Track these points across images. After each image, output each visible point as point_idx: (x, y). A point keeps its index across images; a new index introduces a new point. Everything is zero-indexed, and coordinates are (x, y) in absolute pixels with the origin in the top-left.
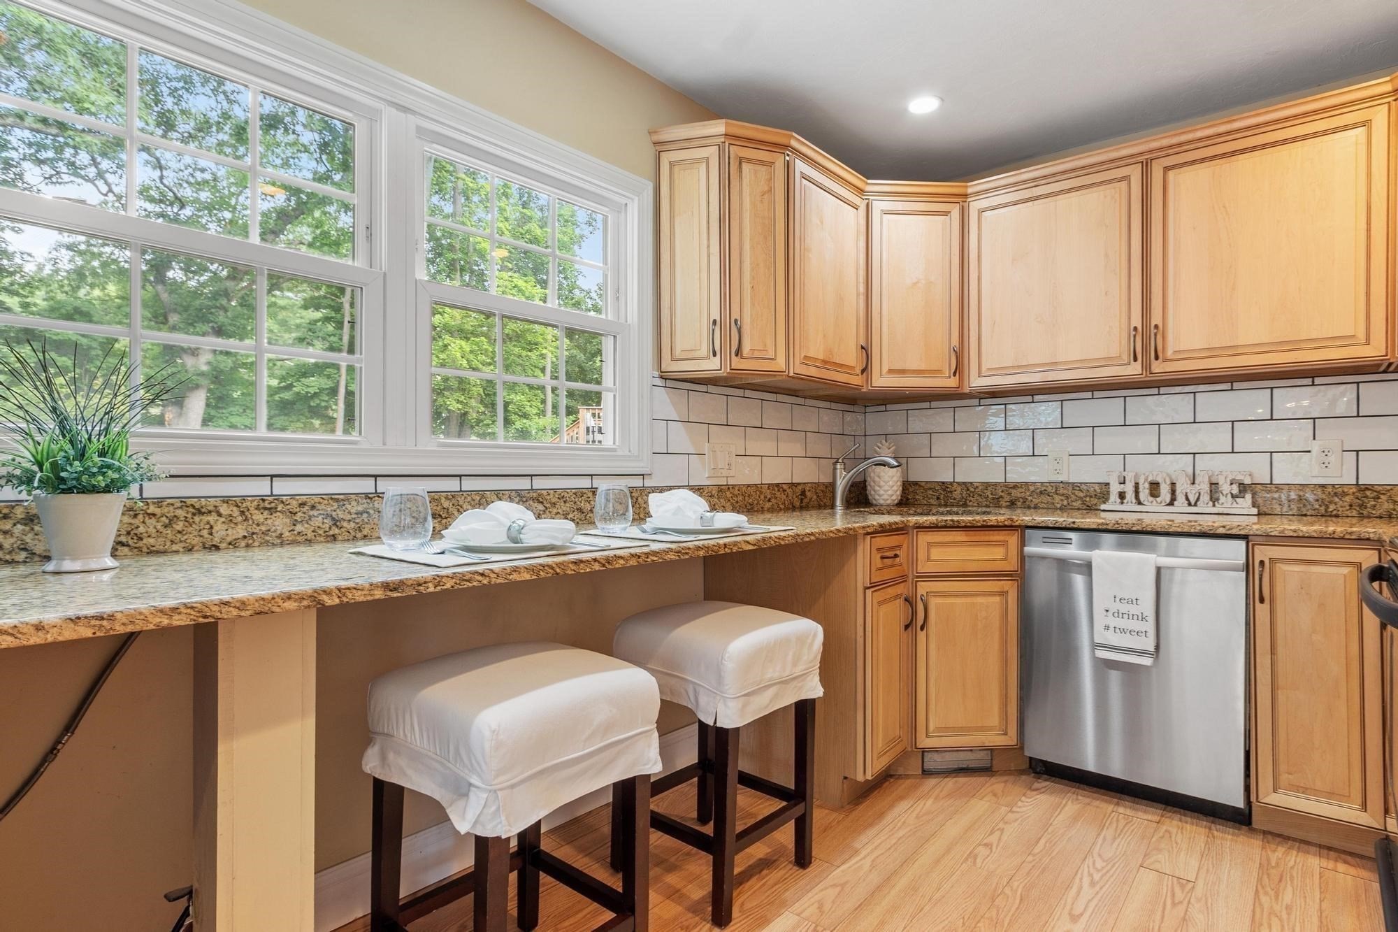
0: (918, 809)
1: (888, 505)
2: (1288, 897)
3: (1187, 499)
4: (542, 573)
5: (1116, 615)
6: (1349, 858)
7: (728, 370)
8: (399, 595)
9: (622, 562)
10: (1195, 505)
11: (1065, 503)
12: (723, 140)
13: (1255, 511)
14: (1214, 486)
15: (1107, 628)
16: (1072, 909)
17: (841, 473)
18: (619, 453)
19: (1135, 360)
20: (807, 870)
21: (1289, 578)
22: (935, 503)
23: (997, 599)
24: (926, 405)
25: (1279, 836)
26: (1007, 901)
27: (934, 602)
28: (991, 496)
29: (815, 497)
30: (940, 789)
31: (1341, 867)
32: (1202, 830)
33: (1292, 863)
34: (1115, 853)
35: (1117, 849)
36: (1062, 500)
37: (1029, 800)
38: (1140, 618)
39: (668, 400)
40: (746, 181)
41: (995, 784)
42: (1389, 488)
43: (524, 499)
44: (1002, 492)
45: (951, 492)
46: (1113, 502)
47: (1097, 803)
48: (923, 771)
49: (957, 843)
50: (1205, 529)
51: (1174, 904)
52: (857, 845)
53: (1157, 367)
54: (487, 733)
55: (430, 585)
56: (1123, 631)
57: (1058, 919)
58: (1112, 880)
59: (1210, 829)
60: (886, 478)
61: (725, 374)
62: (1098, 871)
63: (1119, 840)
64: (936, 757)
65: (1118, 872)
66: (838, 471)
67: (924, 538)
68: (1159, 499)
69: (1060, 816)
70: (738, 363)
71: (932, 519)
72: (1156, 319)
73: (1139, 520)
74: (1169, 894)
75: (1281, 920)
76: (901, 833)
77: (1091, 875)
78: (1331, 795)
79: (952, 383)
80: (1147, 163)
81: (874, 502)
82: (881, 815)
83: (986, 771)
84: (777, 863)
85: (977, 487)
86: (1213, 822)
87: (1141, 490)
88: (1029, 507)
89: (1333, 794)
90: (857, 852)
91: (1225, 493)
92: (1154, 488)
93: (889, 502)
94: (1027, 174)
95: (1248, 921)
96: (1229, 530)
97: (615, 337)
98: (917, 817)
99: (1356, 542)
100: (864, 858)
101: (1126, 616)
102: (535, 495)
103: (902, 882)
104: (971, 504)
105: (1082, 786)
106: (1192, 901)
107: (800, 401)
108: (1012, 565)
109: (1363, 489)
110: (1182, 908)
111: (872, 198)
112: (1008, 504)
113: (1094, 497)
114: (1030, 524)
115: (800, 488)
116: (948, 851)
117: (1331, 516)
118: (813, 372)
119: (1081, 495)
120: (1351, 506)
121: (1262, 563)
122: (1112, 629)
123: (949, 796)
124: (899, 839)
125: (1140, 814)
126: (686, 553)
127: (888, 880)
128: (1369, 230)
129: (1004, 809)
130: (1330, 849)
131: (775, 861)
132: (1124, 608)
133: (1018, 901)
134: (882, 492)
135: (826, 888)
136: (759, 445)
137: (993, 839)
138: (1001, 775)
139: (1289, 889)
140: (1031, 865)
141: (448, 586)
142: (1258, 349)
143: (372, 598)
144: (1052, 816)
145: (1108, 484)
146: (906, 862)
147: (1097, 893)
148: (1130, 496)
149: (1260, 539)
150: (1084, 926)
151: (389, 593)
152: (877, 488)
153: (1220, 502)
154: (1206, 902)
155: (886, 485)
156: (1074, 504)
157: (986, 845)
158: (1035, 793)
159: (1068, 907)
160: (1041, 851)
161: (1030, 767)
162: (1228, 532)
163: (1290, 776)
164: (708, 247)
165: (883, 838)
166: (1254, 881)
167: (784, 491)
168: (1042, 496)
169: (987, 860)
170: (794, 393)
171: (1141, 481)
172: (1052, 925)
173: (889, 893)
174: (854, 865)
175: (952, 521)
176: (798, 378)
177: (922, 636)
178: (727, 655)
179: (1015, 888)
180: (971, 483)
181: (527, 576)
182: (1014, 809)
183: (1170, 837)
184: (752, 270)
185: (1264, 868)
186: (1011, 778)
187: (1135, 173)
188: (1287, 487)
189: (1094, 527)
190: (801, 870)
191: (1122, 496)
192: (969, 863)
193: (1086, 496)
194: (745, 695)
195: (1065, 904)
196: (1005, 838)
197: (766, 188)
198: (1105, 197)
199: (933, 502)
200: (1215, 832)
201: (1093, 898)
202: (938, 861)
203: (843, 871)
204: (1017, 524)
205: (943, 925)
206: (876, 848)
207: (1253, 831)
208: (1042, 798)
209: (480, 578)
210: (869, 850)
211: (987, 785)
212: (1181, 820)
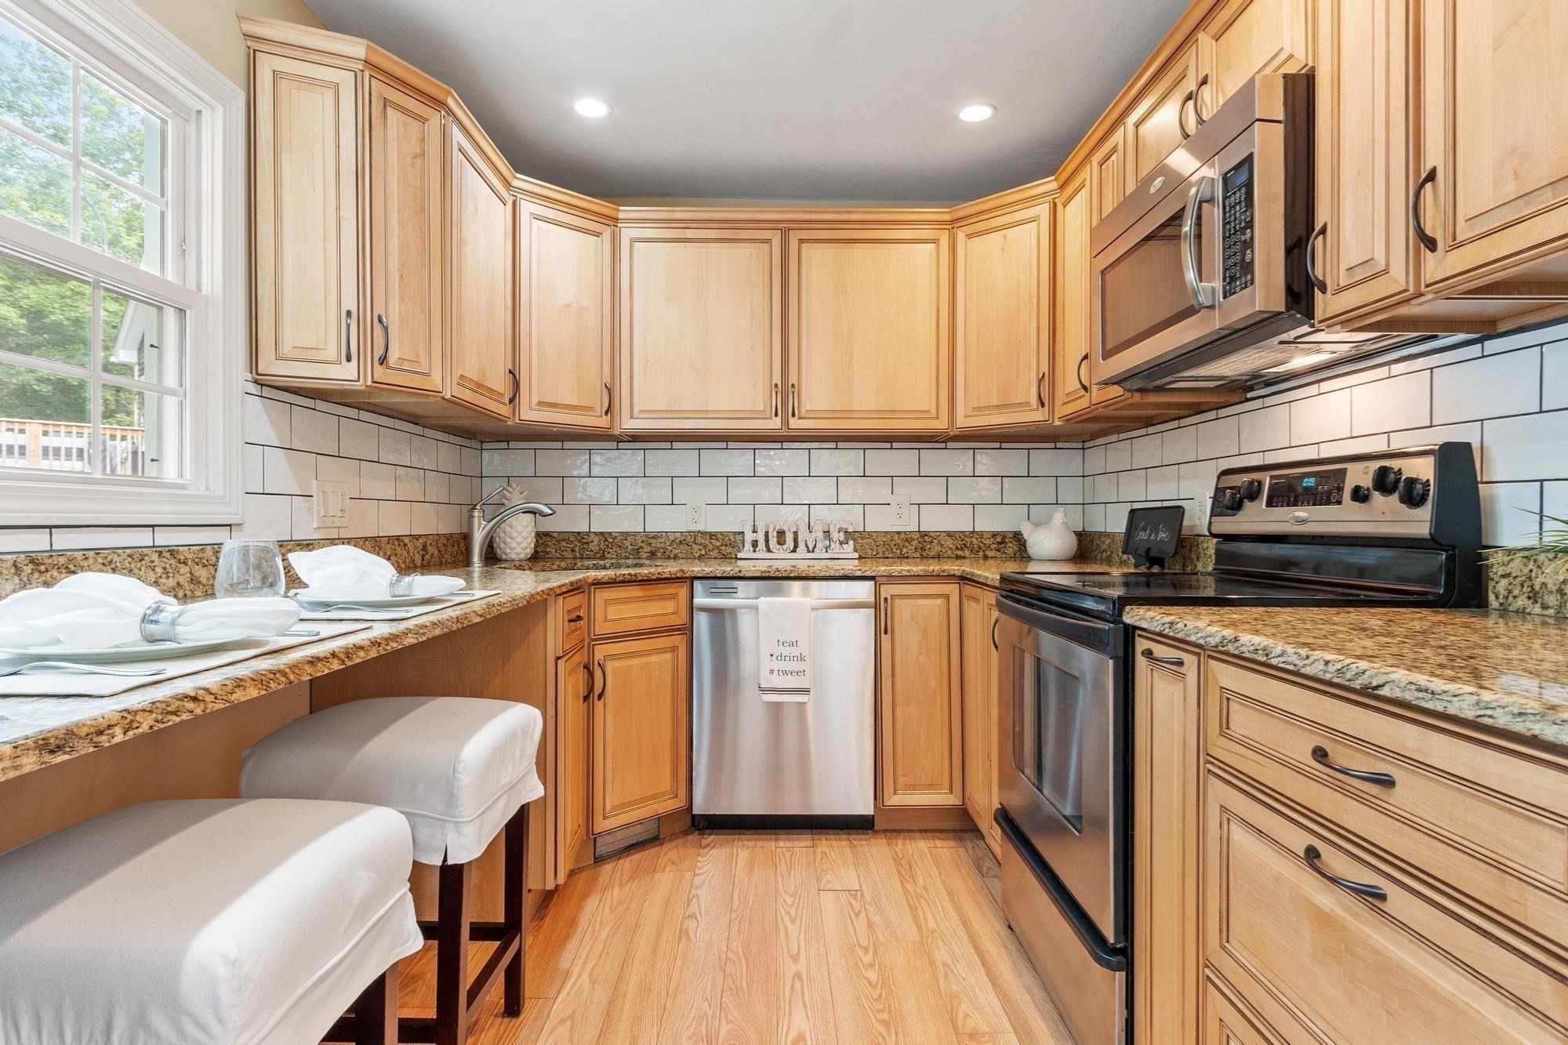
0: (609, 901)
1: (520, 560)
2: (921, 880)
3: (807, 546)
4: (272, 685)
5: (779, 658)
6: (938, 834)
7: (369, 383)
8: (66, 757)
9: (362, 654)
10: (813, 551)
11: (703, 552)
12: (361, 67)
13: (856, 555)
14: (827, 533)
15: (772, 672)
16: (789, 951)
17: (480, 524)
18: (192, 491)
19: (776, 415)
20: (523, 1016)
21: (904, 612)
22: (570, 556)
23: (668, 656)
24: (558, 445)
25: (893, 831)
26: (735, 965)
27: (610, 666)
28: (630, 547)
29: (436, 552)
30: (619, 872)
31: (939, 843)
32: (846, 843)
33: (910, 852)
34: (796, 885)
35: (795, 881)
36: (700, 550)
37: (706, 859)
38: (799, 659)
39: (265, 417)
40: (392, 132)
41: (669, 852)
42: (938, 534)
43: (42, 568)
44: (642, 542)
45: (587, 543)
46: (746, 552)
47: (761, 843)
48: (595, 858)
49: (663, 925)
50: (847, 573)
51: (857, 915)
52: (564, 964)
53: (794, 423)
54: (222, 970)
55: (118, 730)
56: (785, 673)
57: (784, 965)
58: (805, 910)
59: (850, 841)
60: (519, 529)
61: (363, 388)
62: (791, 906)
63: (792, 873)
64: (608, 839)
65: (806, 902)
66: (476, 521)
67: (601, 596)
68: (785, 547)
69: (738, 865)
70: (380, 373)
71: (611, 573)
72: (793, 380)
73: (769, 566)
74: (849, 907)
75: (925, 899)
76: (604, 934)
77: (788, 913)
78: (932, 786)
79: (603, 422)
80: (785, 231)
81: (504, 557)
82: (573, 922)
83: (654, 840)
84: (481, 1023)
85: (616, 537)
86: (849, 834)
87: (770, 538)
88: (669, 558)
89: (932, 785)
90: (567, 974)
91: (834, 540)
92: (781, 534)
93: (522, 556)
94: (679, 213)
95: (907, 908)
96: (863, 572)
97: (182, 312)
98: (612, 911)
99: (946, 578)
100: (579, 976)
101: (788, 658)
102: (62, 560)
103: (632, 987)
104: (609, 556)
105: (741, 831)
106: (867, 907)
107: (418, 429)
108: (681, 619)
109: (924, 534)
110: (863, 915)
111: (519, 196)
112: (648, 554)
113: (725, 545)
114: (699, 575)
115: (421, 541)
116: (659, 935)
117: (903, 558)
118: (467, 395)
119: (718, 544)
120: (916, 549)
121: (886, 599)
122: (776, 672)
123: (632, 877)
124: (605, 941)
125: (797, 843)
126: (424, 634)
127: (616, 989)
128: (938, 327)
129: (688, 874)
130: (926, 831)
131: (476, 1022)
132: (786, 651)
133: (744, 961)
134: (514, 545)
135: (554, 1029)
136: (381, 485)
137: (694, 907)
138: (670, 841)
139: (919, 873)
140: (738, 920)
141: (144, 728)
142: (867, 414)
143: (17, 773)
144: (731, 868)
145: (743, 533)
146: (625, 964)
147: (800, 927)
148: (761, 544)
149: (884, 579)
150: (805, 963)
151: (48, 758)
152: (508, 540)
153: (831, 548)
154: (876, 904)
155: (519, 538)
156: (711, 553)
157: (690, 916)
158: (706, 850)
159: (785, 950)
160: (739, 905)
161: (693, 824)
162: (863, 575)
163: (905, 778)
164: (338, 208)
165: (588, 947)
166: (896, 875)
167: (405, 545)
168: (682, 547)
169: (699, 931)
170: (414, 419)
171: (771, 530)
172: (782, 973)
173: (624, 1004)
174: (571, 988)
175: (630, 574)
176: (455, 403)
177: (599, 705)
178: (462, 765)
179: (735, 949)
180: (610, 533)
181: (253, 693)
182: (697, 872)
183: (827, 856)
184: (401, 253)
185: (897, 860)
186: (680, 841)
187: (776, 238)
188: (876, 534)
189: (758, 574)
190: (514, 1020)
191: (755, 544)
192: (684, 941)
193: (722, 545)
194: (480, 815)
195: (782, 946)
196: (703, 903)
197: (418, 150)
198: (751, 255)
199: (568, 555)
200: (854, 842)
201: (799, 934)
202: (654, 950)
203: (563, 1001)
204: (687, 575)
205: (692, 1015)
206: (586, 962)
207: (876, 832)
208: (715, 852)
209: (190, 705)
210: (579, 967)
211: (661, 856)
212: (827, 840)
